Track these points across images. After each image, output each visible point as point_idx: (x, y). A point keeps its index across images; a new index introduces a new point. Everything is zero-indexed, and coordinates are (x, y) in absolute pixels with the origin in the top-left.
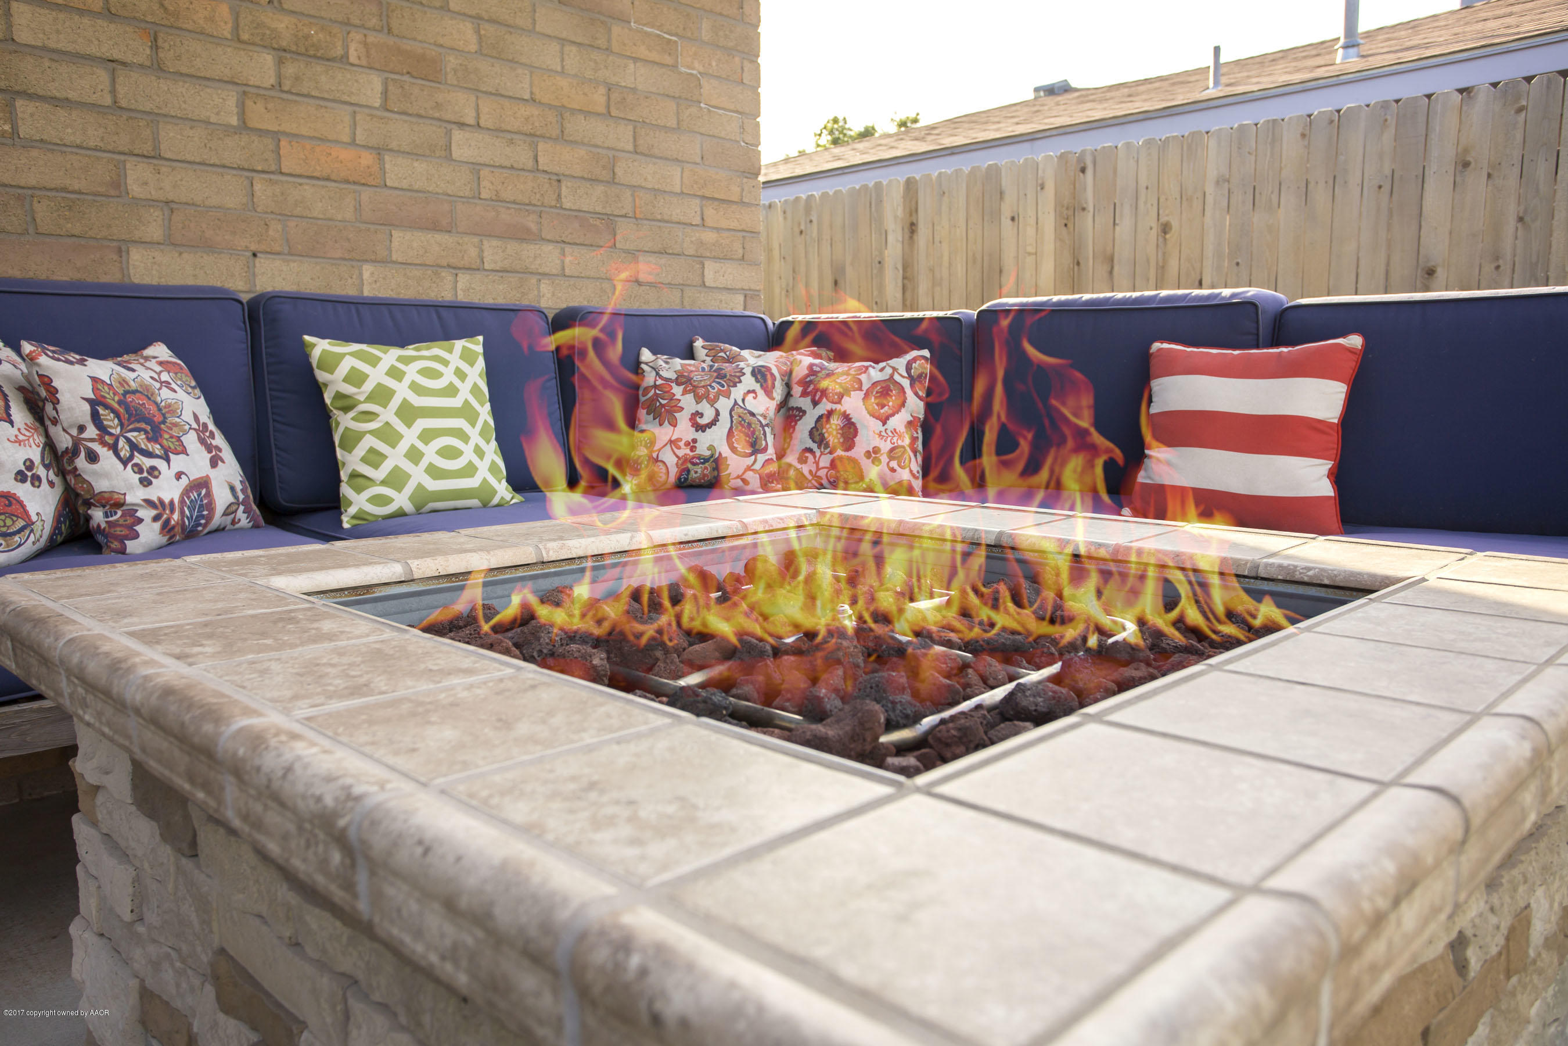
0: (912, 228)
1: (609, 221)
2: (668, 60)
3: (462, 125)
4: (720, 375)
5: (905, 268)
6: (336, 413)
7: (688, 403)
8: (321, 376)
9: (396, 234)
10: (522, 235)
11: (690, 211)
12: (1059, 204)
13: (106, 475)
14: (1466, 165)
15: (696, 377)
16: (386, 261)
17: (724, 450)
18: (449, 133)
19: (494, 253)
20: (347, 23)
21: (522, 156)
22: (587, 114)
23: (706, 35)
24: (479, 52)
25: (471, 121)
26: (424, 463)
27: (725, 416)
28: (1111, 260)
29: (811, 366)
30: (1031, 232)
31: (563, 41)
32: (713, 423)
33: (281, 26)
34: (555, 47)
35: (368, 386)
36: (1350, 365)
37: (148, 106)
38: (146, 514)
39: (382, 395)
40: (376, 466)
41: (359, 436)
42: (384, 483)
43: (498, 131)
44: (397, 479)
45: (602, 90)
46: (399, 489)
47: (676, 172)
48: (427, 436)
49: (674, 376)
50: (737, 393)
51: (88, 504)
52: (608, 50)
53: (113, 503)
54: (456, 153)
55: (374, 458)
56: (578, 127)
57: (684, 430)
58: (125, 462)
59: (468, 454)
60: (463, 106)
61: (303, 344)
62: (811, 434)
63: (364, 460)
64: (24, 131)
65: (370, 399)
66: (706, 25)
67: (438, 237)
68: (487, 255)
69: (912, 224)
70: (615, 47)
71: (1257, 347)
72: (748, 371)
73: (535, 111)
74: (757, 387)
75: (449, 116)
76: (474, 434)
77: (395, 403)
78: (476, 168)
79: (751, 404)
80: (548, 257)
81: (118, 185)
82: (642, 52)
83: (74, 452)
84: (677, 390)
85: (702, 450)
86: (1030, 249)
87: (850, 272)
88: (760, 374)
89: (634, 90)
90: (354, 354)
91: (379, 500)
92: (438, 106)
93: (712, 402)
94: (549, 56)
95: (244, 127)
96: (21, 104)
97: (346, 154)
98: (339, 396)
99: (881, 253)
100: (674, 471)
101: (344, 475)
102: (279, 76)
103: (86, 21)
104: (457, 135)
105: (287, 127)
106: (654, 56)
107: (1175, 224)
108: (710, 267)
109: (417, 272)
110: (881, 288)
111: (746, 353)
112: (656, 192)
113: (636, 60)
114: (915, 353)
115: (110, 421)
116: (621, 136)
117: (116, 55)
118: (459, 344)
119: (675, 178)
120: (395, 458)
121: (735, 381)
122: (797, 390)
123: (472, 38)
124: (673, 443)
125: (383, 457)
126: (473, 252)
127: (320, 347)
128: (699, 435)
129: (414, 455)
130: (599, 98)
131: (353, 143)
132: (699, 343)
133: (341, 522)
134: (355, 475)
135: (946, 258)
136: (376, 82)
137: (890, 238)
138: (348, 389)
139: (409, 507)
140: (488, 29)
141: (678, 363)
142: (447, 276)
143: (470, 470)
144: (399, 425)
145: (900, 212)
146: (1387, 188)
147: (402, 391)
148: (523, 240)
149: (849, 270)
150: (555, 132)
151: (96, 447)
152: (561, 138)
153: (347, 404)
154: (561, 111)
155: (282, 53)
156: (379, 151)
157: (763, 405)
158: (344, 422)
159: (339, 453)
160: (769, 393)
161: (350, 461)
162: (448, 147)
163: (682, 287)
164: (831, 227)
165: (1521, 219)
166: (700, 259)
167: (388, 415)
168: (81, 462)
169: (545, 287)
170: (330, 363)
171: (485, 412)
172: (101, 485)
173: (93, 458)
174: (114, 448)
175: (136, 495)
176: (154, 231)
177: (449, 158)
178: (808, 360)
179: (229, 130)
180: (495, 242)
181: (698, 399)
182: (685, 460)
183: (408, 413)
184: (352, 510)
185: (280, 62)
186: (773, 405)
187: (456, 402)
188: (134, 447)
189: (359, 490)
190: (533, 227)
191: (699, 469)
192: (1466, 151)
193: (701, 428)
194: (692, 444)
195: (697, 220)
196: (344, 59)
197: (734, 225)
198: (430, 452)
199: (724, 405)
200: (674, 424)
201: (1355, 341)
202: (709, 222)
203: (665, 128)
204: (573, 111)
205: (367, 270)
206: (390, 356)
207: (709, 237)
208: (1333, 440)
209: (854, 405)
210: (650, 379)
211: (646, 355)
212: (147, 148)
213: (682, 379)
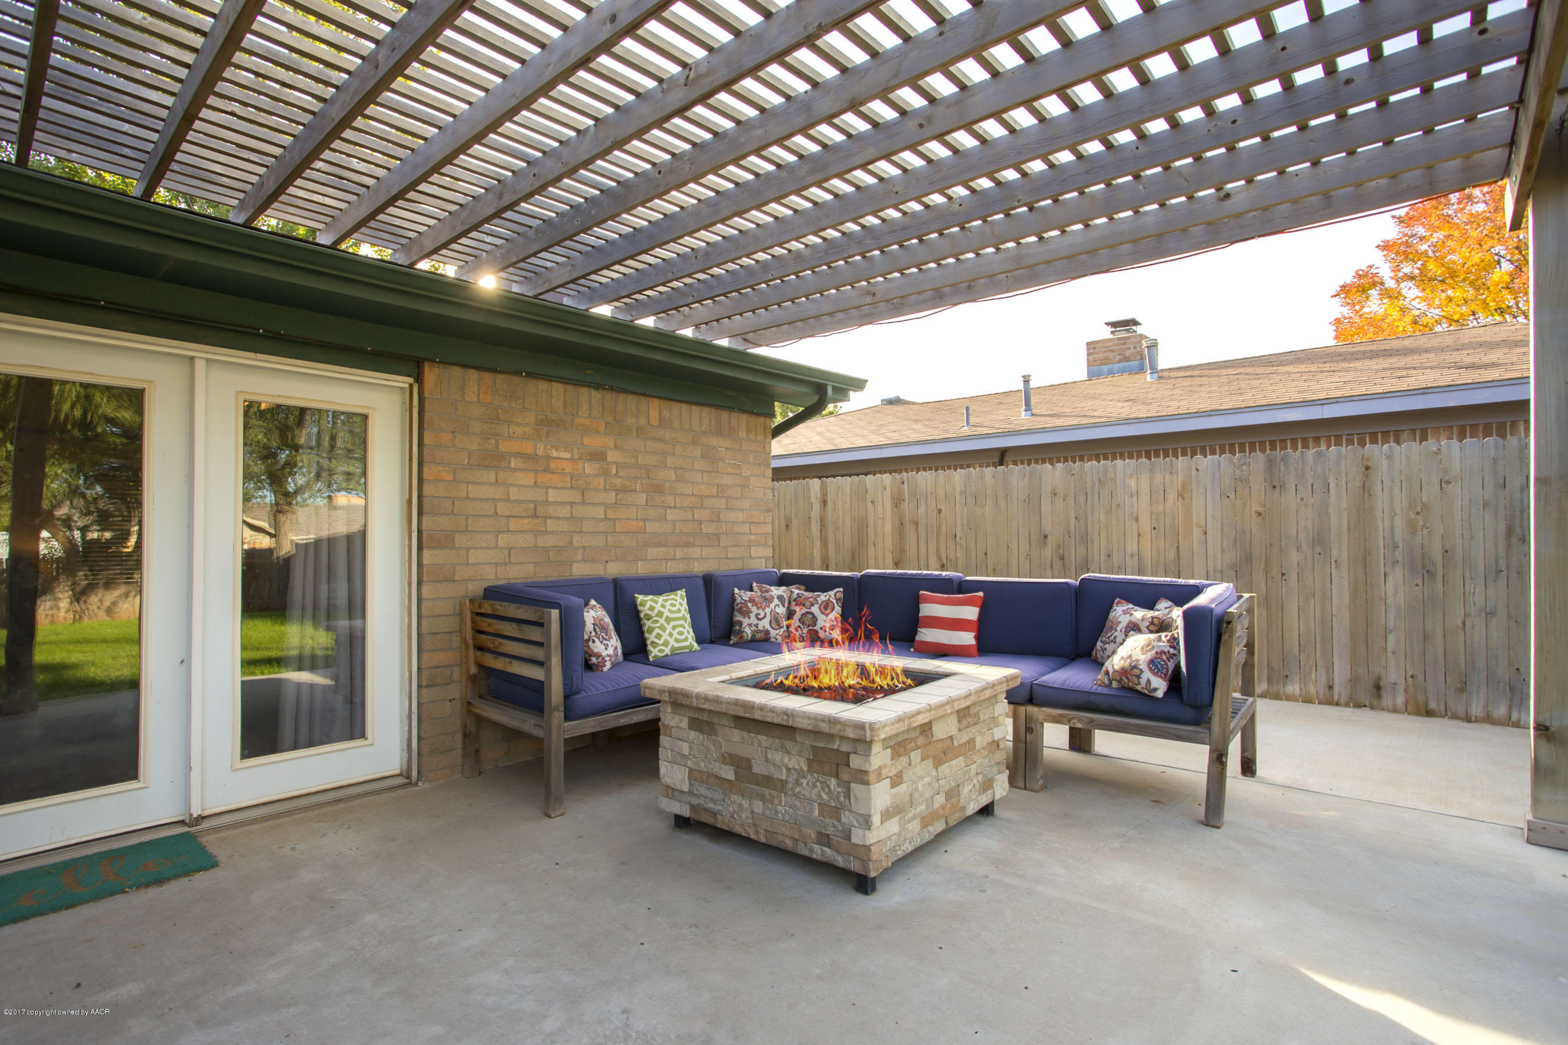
0: (825, 503)
1: (717, 536)
2: (738, 472)
3: (670, 507)
4: (765, 599)
5: (822, 521)
6: (645, 621)
7: (754, 609)
8: (640, 608)
9: (649, 549)
10: (689, 545)
11: (745, 528)
12: (893, 498)
13: (596, 647)
14: (1055, 494)
15: (757, 600)
16: (646, 560)
17: (769, 628)
18: (666, 511)
19: (679, 553)
20: (637, 477)
21: (689, 515)
22: (710, 496)
23: (751, 460)
24: (676, 480)
25: (673, 505)
26: (673, 638)
27: (768, 615)
28: (917, 523)
29: (798, 594)
30: (880, 508)
31: (703, 471)
32: (764, 617)
33: (617, 482)
34: (700, 474)
35: (656, 611)
36: (980, 602)
37: (580, 515)
38: (607, 659)
39: (660, 614)
40: (660, 639)
41: (653, 629)
42: (662, 645)
43: (681, 508)
44: (666, 644)
45: (716, 487)
46: (667, 647)
47: (741, 514)
48: (674, 627)
49: (748, 599)
50: (772, 606)
51: (590, 656)
52: (718, 472)
53: (598, 655)
54: (668, 518)
55: (659, 636)
56: (708, 502)
57: (753, 620)
58: (601, 642)
59: (686, 634)
60: (670, 500)
61: (634, 597)
62: (800, 620)
63: (656, 637)
64: (549, 529)
65: (656, 616)
66: (752, 456)
67: (662, 549)
68: (677, 553)
69: (825, 501)
70: (720, 470)
71: (953, 594)
72: (775, 597)
73: (693, 498)
74: (779, 603)
75: (666, 505)
76: (686, 625)
77: (664, 617)
78: (674, 522)
79: (778, 610)
80: (696, 552)
81: (571, 543)
82: (729, 470)
83: (588, 640)
84: (750, 605)
85: (760, 628)
86: (880, 516)
87: (794, 521)
88: (780, 598)
89: (726, 485)
90: (651, 600)
91: (661, 651)
92: (663, 502)
93: (763, 610)
94: (698, 477)
95: (606, 518)
96: (549, 521)
97: (634, 523)
98: (646, 615)
99: (810, 514)
100: (750, 635)
101: (648, 642)
102: (616, 499)
103: (566, 491)
104: (669, 511)
105: (618, 516)
106: (733, 471)
107: (943, 509)
108: (753, 549)
109: (655, 563)
110: (810, 530)
111: (772, 588)
112: (734, 523)
113: (727, 474)
114: (837, 590)
115: (598, 630)
116: (721, 503)
117: (573, 500)
118: (679, 592)
119: (741, 516)
120: (665, 636)
121: (771, 600)
122: (793, 603)
123: (673, 475)
124: (750, 625)
125: (662, 636)
126: (672, 553)
127: (640, 598)
128: (759, 622)
129: (671, 635)
130: (714, 490)
131: (637, 519)
132: (754, 585)
133: (648, 659)
134: (653, 643)
135: (841, 518)
136: (644, 496)
137: (814, 506)
138: (649, 612)
139: (669, 653)
140: (679, 472)
141: (749, 593)
142: (664, 563)
143: (686, 639)
144: (665, 624)
145: (819, 495)
146: (1027, 501)
147: (666, 613)
148: (689, 547)
149: (794, 520)
150: (700, 505)
151: (595, 638)
152: (702, 507)
153: (649, 617)
154: (702, 497)
155: (617, 491)
156: (644, 520)
157: (781, 610)
158: (648, 624)
159: (647, 635)
160: (784, 606)
161: (651, 638)
162: (665, 516)
163: (743, 558)
164: (784, 499)
165: (1076, 518)
166: (749, 547)
167: (662, 621)
168: (590, 643)
169: (696, 564)
170: (643, 604)
171: (688, 617)
172: (596, 650)
173: (594, 642)
174: (599, 638)
175: (604, 653)
176: (579, 557)
177: (666, 520)
178: (796, 591)
179: (602, 520)
180: (680, 549)
181: (758, 608)
182: (755, 631)
183: (668, 620)
184: (653, 655)
185: (617, 495)
186: (785, 609)
187: (680, 615)
188: (603, 638)
189: (654, 648)
190: (692, 541)
191: (759, 635)
192: (1055, 489)
193: (760, 619)
194: (757, 626)
195: (748, 532)
196: (635, 490)
197: (762, 532)
198: (675, 633)
199: (768, 610)
200: (749, 618)
201: (981, 594)
202: (753, 532)
203: (738, 498)
204: (706, 497)
205: (640, 563)
206: (660, 599)
207: (753, 537)
208: (975, 626)
209: (815, 609)
210: (739, 600)
211: (736, 590)
212: (578, 530)
213: (752, 600)
